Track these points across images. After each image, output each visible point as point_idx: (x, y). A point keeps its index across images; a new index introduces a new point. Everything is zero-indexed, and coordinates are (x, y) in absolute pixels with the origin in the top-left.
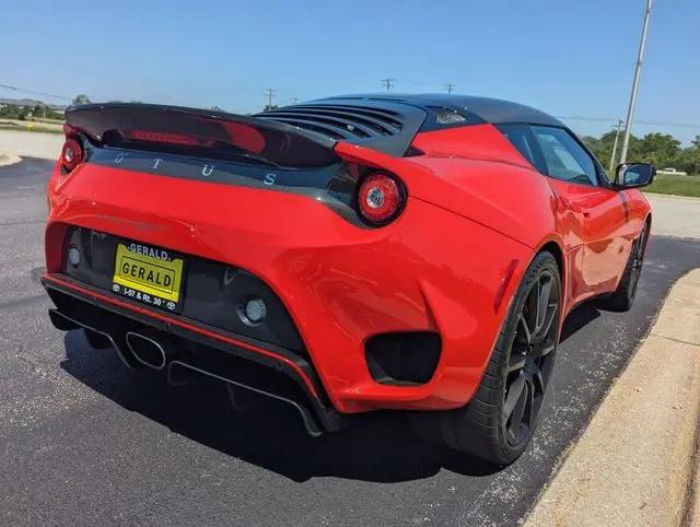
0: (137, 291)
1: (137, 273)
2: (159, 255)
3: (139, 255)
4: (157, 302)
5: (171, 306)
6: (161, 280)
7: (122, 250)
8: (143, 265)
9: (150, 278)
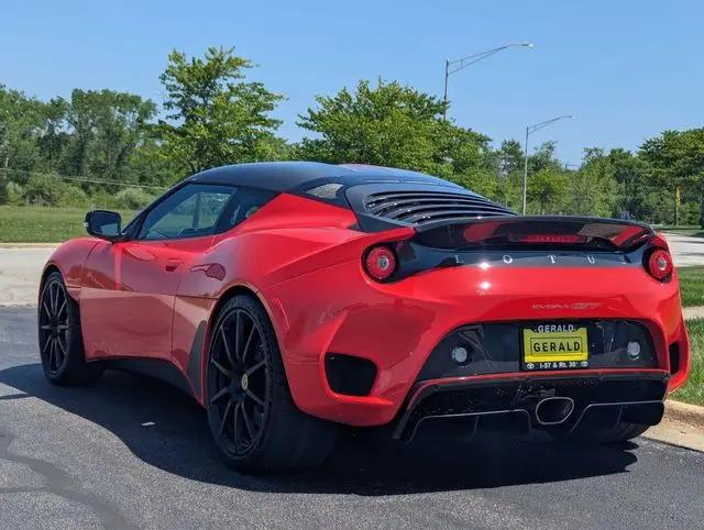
0: (552, 363)
1: (549, 348)
2: (567, 328)
3: (547, 334)
4: (572, 365)
5: (585, 364)
6: (572, 346)
7: (528, 334)
8: (552, 341)
9: (562, 348)
